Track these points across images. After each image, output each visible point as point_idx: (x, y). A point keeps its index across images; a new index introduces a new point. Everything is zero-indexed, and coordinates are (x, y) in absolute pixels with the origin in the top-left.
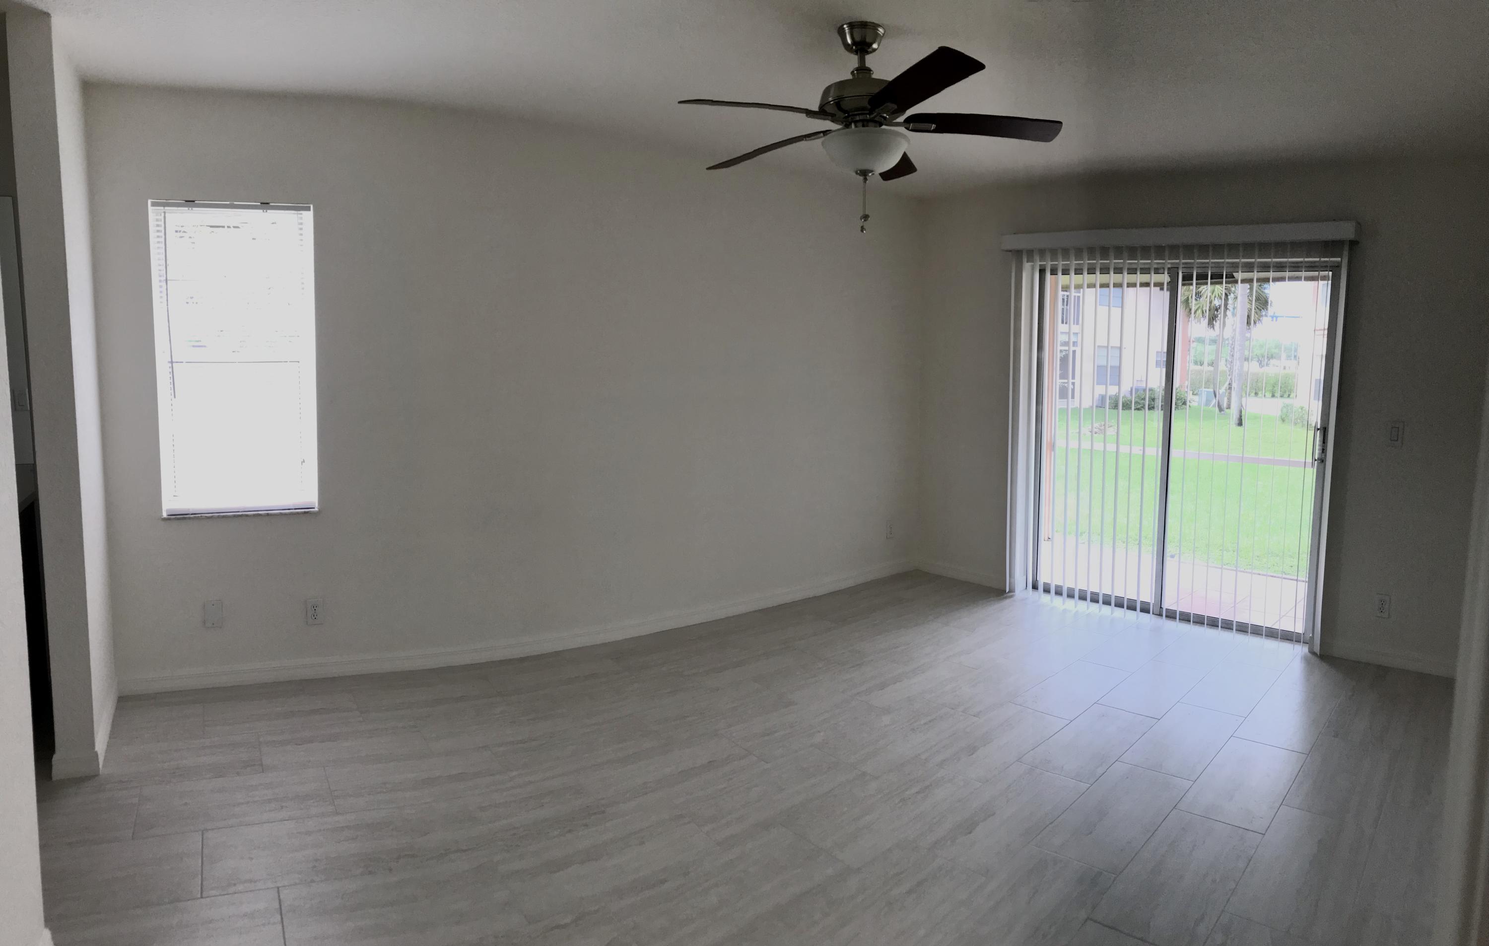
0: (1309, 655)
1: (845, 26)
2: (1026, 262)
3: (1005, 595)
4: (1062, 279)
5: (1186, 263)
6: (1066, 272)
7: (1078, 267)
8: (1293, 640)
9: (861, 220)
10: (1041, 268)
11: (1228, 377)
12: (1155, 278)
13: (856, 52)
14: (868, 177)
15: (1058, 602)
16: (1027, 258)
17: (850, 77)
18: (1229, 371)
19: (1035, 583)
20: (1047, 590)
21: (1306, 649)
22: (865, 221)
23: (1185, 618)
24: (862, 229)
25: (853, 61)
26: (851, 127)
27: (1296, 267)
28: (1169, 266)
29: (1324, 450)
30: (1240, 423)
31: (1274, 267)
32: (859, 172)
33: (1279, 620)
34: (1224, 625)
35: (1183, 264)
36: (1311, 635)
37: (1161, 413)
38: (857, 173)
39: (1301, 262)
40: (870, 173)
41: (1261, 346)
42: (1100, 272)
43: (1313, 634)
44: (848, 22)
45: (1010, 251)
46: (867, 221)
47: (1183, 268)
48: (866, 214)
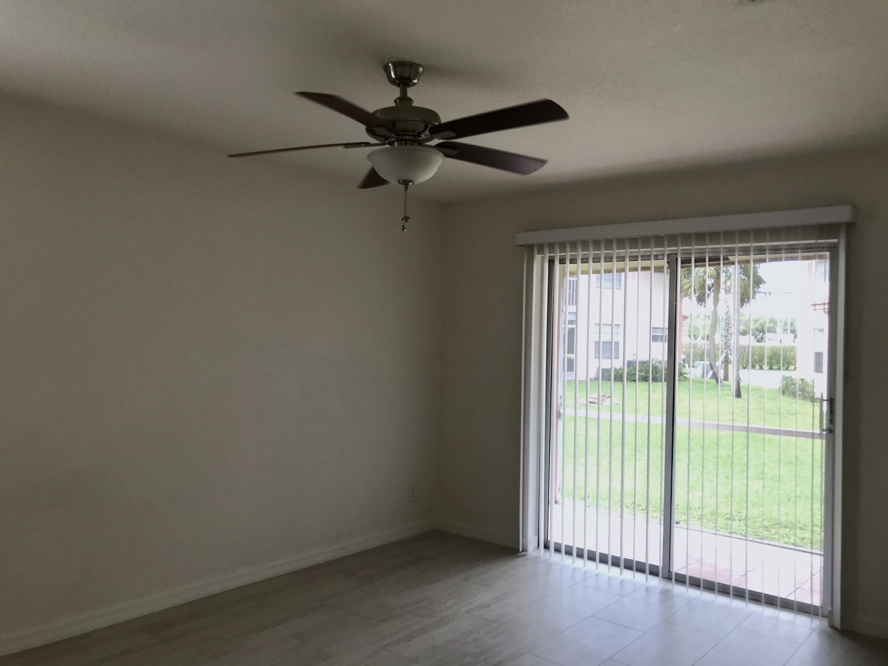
0: (830, 630)
1: (390, 64)
2: (537, 254)
3: (519, 554)
4: (569, 267)
5: (684, 250)
6: (573, 261)
7: (585, 257)
8: (810, 613)
9: (403, 220)
10: (550, 259)
11: (724, 350)
12: (654, 263)
13: (399, 85)
14: (408, 186)
15: (568, 560)
16: (538, 250)
17: (393, 105)
18: (725, 345)
19: (547, 542)
20: (558, 550)
21: (825, 623)
22: (406, 221)
23: (695, 583)
24: (403, 228)
25: (396, 92)
26: (394, 145)
27: (792, 249)
28: (669, 253)
29: (832, 421)
30: (738, 395)
31: (769, 250)
32: (401, 182)
33: (795, 591)
34: (736, 593)
35: (682, 250)
36: (830, 609)
37: (665, 384)
38: (399, 183)
39: (797, 245)
40: (411, 182)
41: (756, 321)
42: (605, 260)
43: (832, 607)
44: (394, 61)
45: (523, 246)
46: (408, 222)
47: (681, 254)
48: (407, 216)
